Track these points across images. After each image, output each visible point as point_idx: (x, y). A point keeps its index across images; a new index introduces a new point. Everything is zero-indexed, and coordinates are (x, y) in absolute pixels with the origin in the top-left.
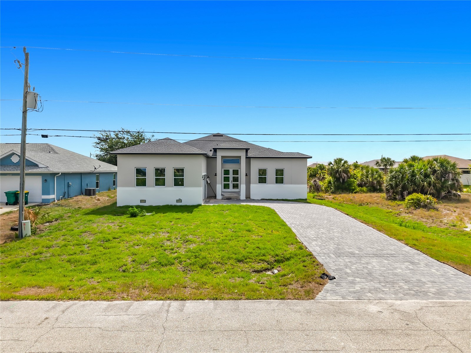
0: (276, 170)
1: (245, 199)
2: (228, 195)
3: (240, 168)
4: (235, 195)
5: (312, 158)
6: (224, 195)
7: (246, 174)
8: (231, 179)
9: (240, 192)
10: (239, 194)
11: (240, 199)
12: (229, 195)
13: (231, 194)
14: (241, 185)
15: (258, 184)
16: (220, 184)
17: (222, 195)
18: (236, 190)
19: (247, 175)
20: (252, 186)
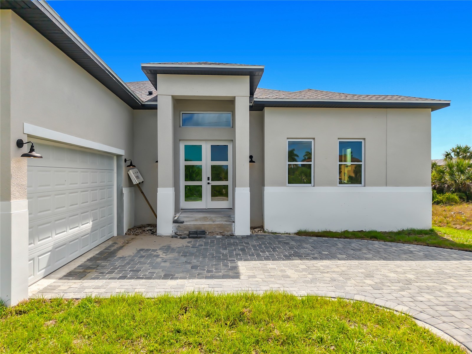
0: (340, 143)
1: (248, 232)
2: (196, 220)
3: (233, 141)
4: (219, 221)
5: (448, 105)
6: (182, 220)
7: (251, 157)
8: (206, 173)
9: (232, 209)
10: (230, 217)
11: (232, 236)
12: (200, 219)
13: (205, 219)
14: (237, 189)
15: (285, 185)
16: (170, 187)
17: (175, 222)
18: (221, 204)
19: (253, 160)
20: (268, 191)
